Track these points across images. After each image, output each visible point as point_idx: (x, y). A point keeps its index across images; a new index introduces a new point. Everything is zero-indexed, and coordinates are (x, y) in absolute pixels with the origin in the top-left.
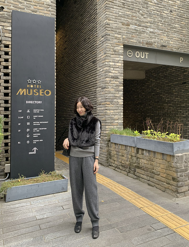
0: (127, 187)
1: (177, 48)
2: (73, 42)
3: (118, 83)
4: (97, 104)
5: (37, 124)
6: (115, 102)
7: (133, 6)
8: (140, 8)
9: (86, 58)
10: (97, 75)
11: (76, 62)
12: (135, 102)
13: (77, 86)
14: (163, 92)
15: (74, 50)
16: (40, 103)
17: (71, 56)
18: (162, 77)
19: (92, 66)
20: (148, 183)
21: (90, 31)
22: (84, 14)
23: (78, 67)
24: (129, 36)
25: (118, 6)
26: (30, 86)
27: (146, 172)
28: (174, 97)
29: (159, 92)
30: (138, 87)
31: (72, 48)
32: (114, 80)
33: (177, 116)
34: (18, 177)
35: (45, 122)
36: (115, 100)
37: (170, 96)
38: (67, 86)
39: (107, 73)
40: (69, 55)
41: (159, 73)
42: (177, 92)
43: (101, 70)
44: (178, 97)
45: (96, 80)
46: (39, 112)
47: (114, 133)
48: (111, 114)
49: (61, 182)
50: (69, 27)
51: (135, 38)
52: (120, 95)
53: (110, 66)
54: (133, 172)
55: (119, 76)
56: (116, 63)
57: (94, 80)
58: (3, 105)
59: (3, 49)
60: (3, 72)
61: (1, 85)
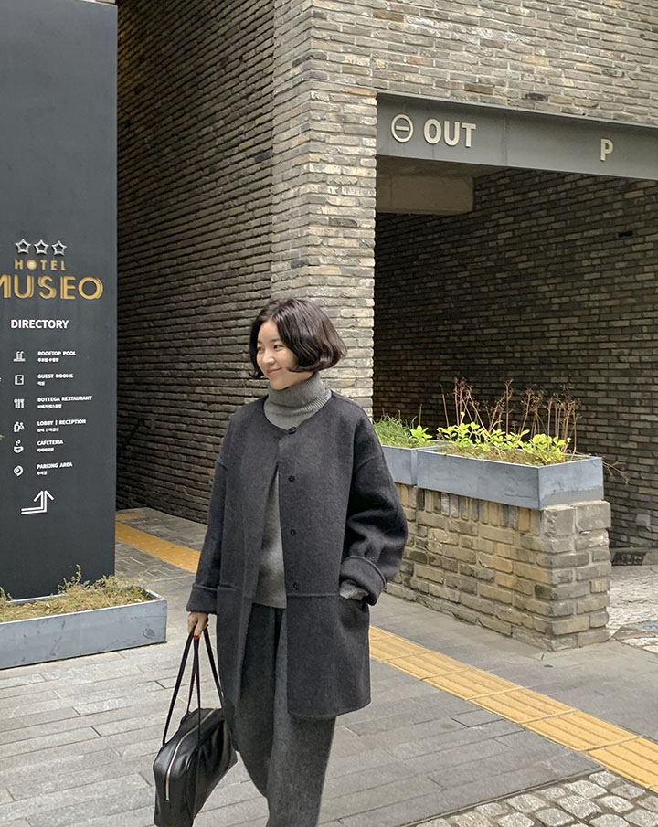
1: (589, 103)
3: (354, 243)
6: (341, 317)
10: (274, 208)
20: (456, 612)
24: (398, 58)
26: (25, 265)
32: (341, 235)
36: (344, 311)
39: (312, 207)
43: (291, 193)
45: (271, 227)
51: (422, 67)
52: (364, 290)
53: (323, 180)
54: (404, 576)
55: (358, 217)
56: (349, 165)
57: (260, 230)
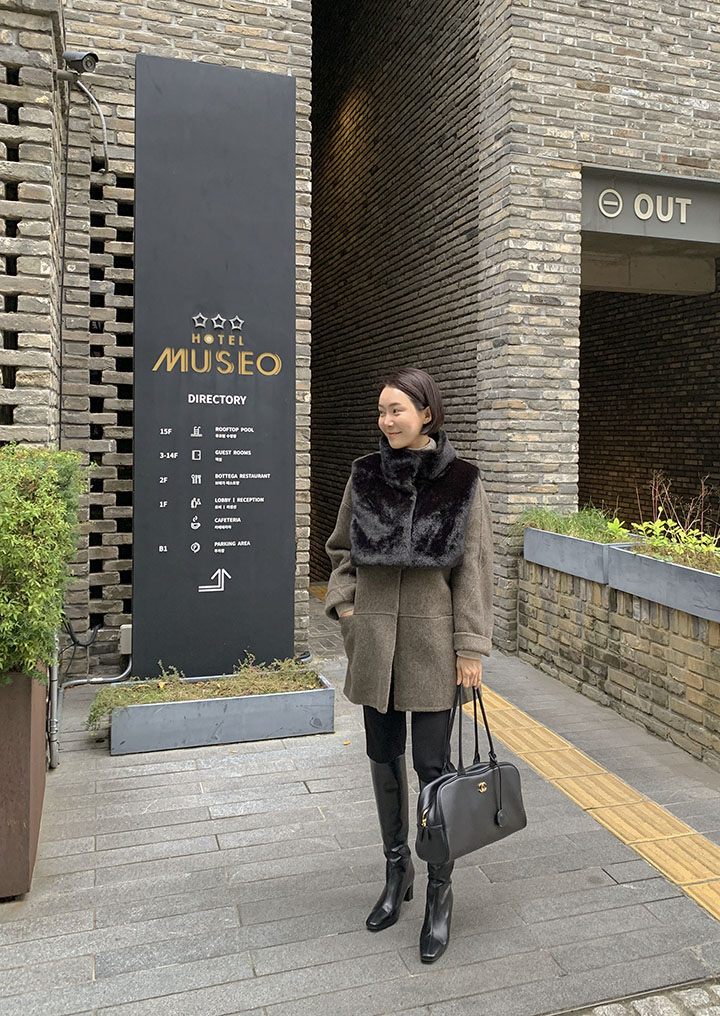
0: (561, 734)
2: (401, 144)
3: (557, 321)
4: (480, 405)
5: (228, 483)
6: (544, 399)
7: (623, 8)
8: (653, 18)
9: (444, 214)
10: (480, 287)
11: (410, 228)
12: (675, 389)
13: (414, 327)
15: (404, 180)
16: (241, 401)
17: (393, 202)
19: (465, 251)
20: (649, 725)
21: (458, 109)
22: (438, 36)
23: (416, 247)
24: (605, 131)
25: (560, 13)
26: (202, 339)
27: (640, 682)
30: (686, 327)
31: (399, 169)
32: (543, 313)
34: (157, 674)
35: (259, 476)
36: (546, 393)
38: (379, 324)
39: (512, 284)
40: (388, 199)
43: (493, 271)
45: (477, 306)
46: (235, 436)
47: (536, 526)
48: (530, 446)
49: (311, 698)
50: (386, 83)
51: (631, 140)
52: (567, 372)
53: (524, 256)
54: (598, 679)
55: (563, 295)
56: (552, 241)
57: (470, 308)
58: (113, 403)
59: (113, 191)
60: (112, 280)
61: (106, 328)
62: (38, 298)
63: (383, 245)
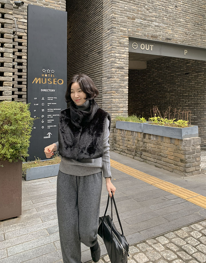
0: (135, 169)
2: (78, 32)
3: (123, 73)
4: (103, 93)
5: (51, 111)
6: (120, 91)
7: (138, 1)
8: (145, 3)
9: (91, 49)
10: (103, 65)
11: (80, 52)
14: (165, 82)
15: (78, 41)
16: (54, 91)
17: (76, 46)
18: (164, 67)
19: (97, 57)
20: (155, 165)
21: (95, 24)
22: (89, 7)
23: (83, 56)
24: (134, 29)
25: (123, 1)
26: (44, 75)
27: (153, 155)
28: (177, 87)
29: (161, 82)
30: (139, 77)
31: (77, 38)
32: (120, 71)
33: (178, 104)
34: (34, 160)
35: (58, 109)
36: (120, 89)
37: (172, 86)
39: (113, 64)
40: (74, 46)
41: (161, 64)
42: (179, 82)
43: (107, 61)
44: (180, 87)
45: (102, 69)
46: (52, 99)
47: (119, 120)
48: (117, 102)
50: (74, 18)
51: (140, 31)
52: (126, 84)
53: (115, 57)
54: (140, 155)
55: (124, 67)
56: (122, 54)
57: (99, 70)
58: (17, 93)
59: (17, 40)
60: (17, 62)
61: (15, 74)
62: (9, 64)
63: (72, 57)
